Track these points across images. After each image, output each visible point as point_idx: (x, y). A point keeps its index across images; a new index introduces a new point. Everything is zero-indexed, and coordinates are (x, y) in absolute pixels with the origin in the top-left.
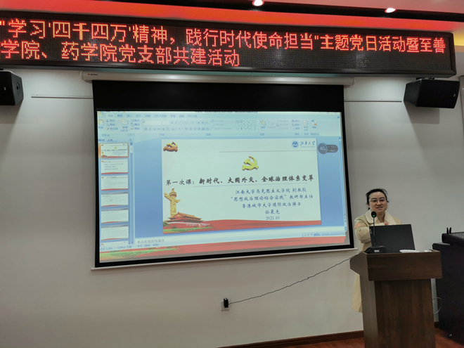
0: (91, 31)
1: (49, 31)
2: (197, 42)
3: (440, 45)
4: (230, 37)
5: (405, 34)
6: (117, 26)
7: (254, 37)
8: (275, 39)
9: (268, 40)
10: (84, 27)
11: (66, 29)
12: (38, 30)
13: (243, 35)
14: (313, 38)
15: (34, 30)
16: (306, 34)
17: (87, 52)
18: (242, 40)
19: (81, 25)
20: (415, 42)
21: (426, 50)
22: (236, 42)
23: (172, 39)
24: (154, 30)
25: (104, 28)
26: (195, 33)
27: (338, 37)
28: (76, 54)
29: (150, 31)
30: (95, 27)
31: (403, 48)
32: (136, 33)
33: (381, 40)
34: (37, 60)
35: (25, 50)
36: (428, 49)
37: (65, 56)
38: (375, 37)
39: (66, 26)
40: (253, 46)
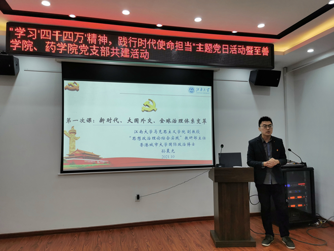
0: (63, 36)
1: (38, 35)
2: (125, 44)
3: (265, 51)
4: (144, 42)
5: (246, 44)
6: (78, 34)
7: (158, 43)
8: (170, 44)
9: (166, 45)
10: (59, 33)
11: (49, 34)
12: (32, 34)
13: (151, 41)
14: (192, 44)
15: (30, 34)
16: (188, 42)
17: (60, 48)
18: (151, 44)
19: (57, 32)
20: (251, 49)
21: (257, 54)
22: (147, 45)
23: (110, 42)
24: (100, 36)
25: (71, 34)
26: (124, 39)
27: (206, 45)
28: (54, 49)
29: (97, 37)
30: (65, 34)
31: (244, 53)
32: (89, 38)
33: (231, 47)
34: (31, 52)
35: (24, 46)
36: (259, 53)
37: (47, 50)
38: (228, 46)
39: (49, 32)
40: (157, 48)
